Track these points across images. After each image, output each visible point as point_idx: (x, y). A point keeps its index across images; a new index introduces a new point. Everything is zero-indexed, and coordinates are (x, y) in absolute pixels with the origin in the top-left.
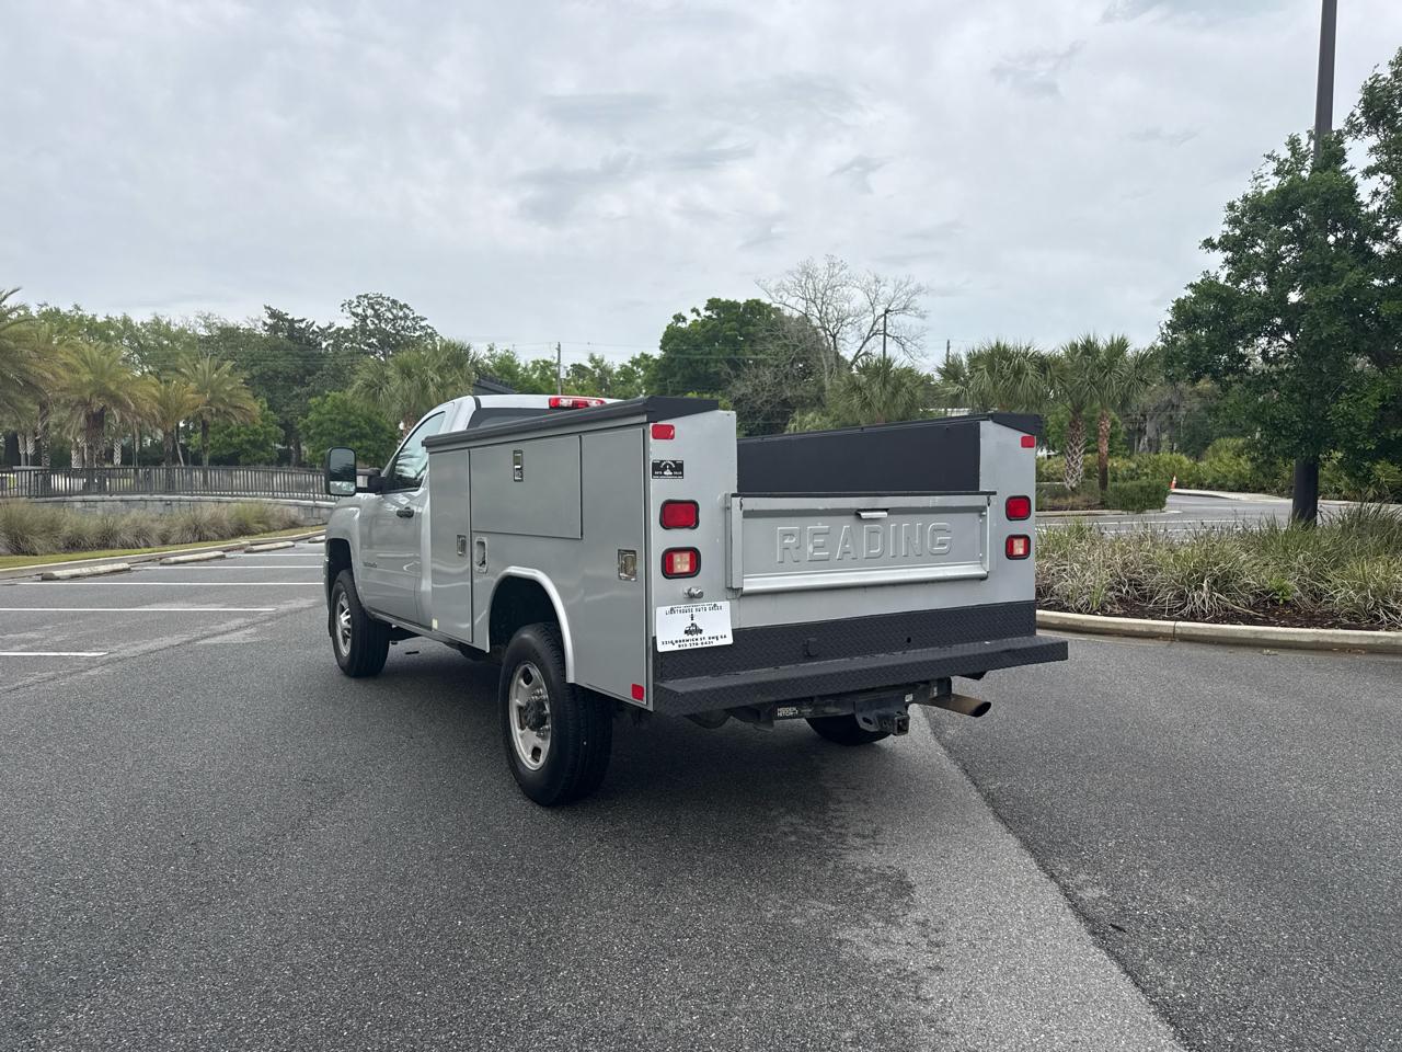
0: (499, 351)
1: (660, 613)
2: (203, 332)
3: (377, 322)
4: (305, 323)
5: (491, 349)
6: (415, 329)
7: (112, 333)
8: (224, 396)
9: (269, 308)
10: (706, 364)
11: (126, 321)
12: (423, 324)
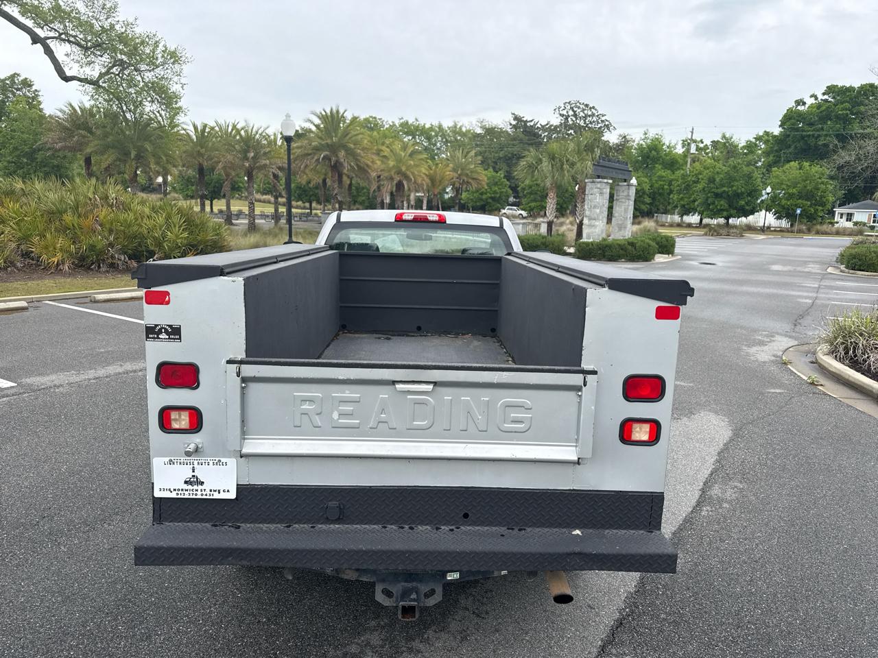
0: (651, 135)
1: (158, 463)
2: (479, 131)
3: (574, 119)
4: (533, 122)
5: (646, 134)
6: (598, 123)
7: (433, 134)
8: (468, 172)
9: (514, 114)
10: (816, 138)
11: (440, 127)
12: (603, 118)
